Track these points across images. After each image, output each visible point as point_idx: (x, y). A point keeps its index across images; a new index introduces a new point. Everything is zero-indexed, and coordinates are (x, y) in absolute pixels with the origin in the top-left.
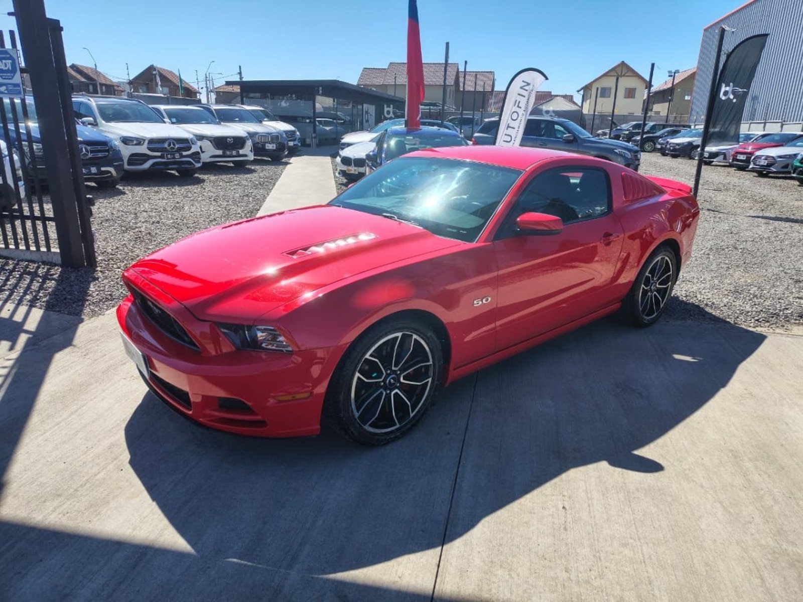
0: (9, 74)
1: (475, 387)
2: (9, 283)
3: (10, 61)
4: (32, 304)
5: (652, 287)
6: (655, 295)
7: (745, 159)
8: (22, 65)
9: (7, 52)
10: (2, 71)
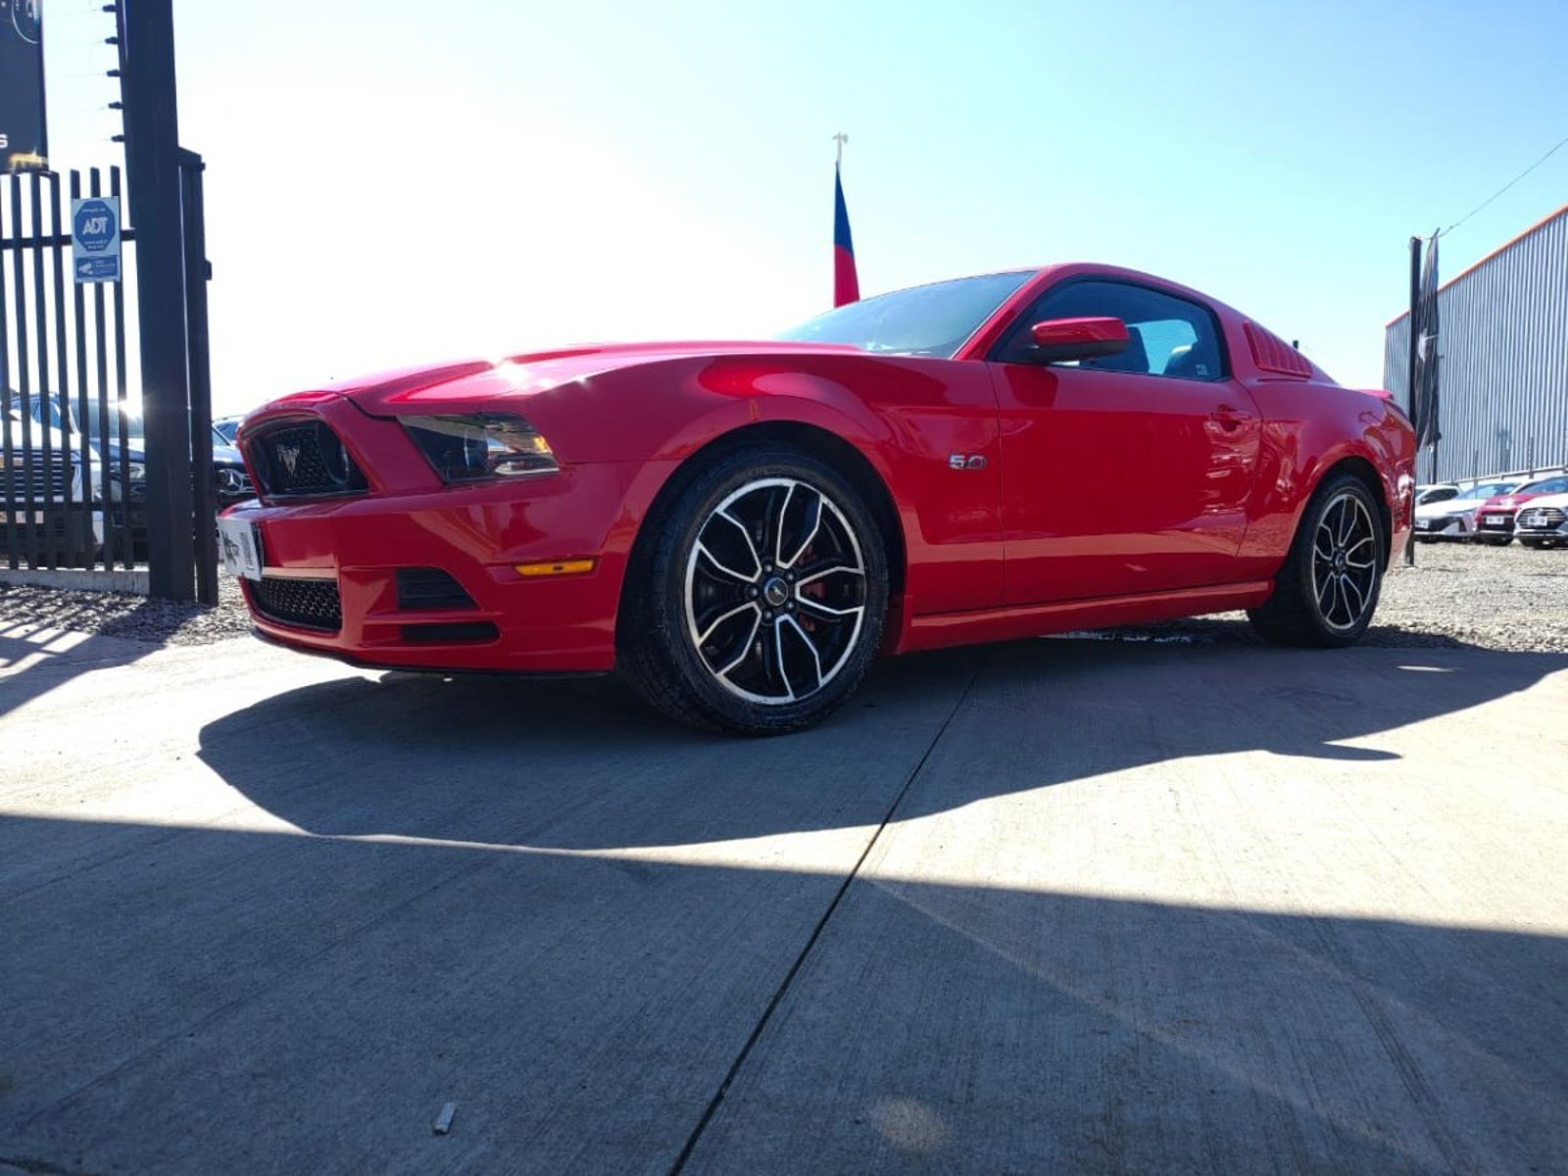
0: (101, 242)
2: (37, 611)
3: (103, 220)
4: (73, 628)
5: (1337, 563)
6: (1345, 580)
7: (1502, 522)
8: (126, 225)
9: (101, 204)
10: (89, 237)
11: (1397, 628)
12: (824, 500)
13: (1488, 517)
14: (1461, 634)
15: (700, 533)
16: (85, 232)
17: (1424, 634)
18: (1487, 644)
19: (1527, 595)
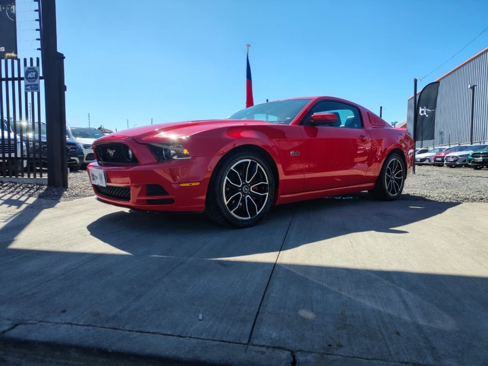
0: (33, 80)
1: (294, 215)
2: (16, 190)
3: (34, 73)
4: (30, 196)
5: (392, 177)
6: (394, 182)
7: (441, 160)
8: (41, 75)
9: (33, 68)
10: (30, 78)
11: (409, 194)
12: (258, 165)
13: (437, 158)
14: (426, 196)
15: (227, 174)
16: (28, 77)
17: (416, 196)
18: (433, 199)
19: (446, 184)
